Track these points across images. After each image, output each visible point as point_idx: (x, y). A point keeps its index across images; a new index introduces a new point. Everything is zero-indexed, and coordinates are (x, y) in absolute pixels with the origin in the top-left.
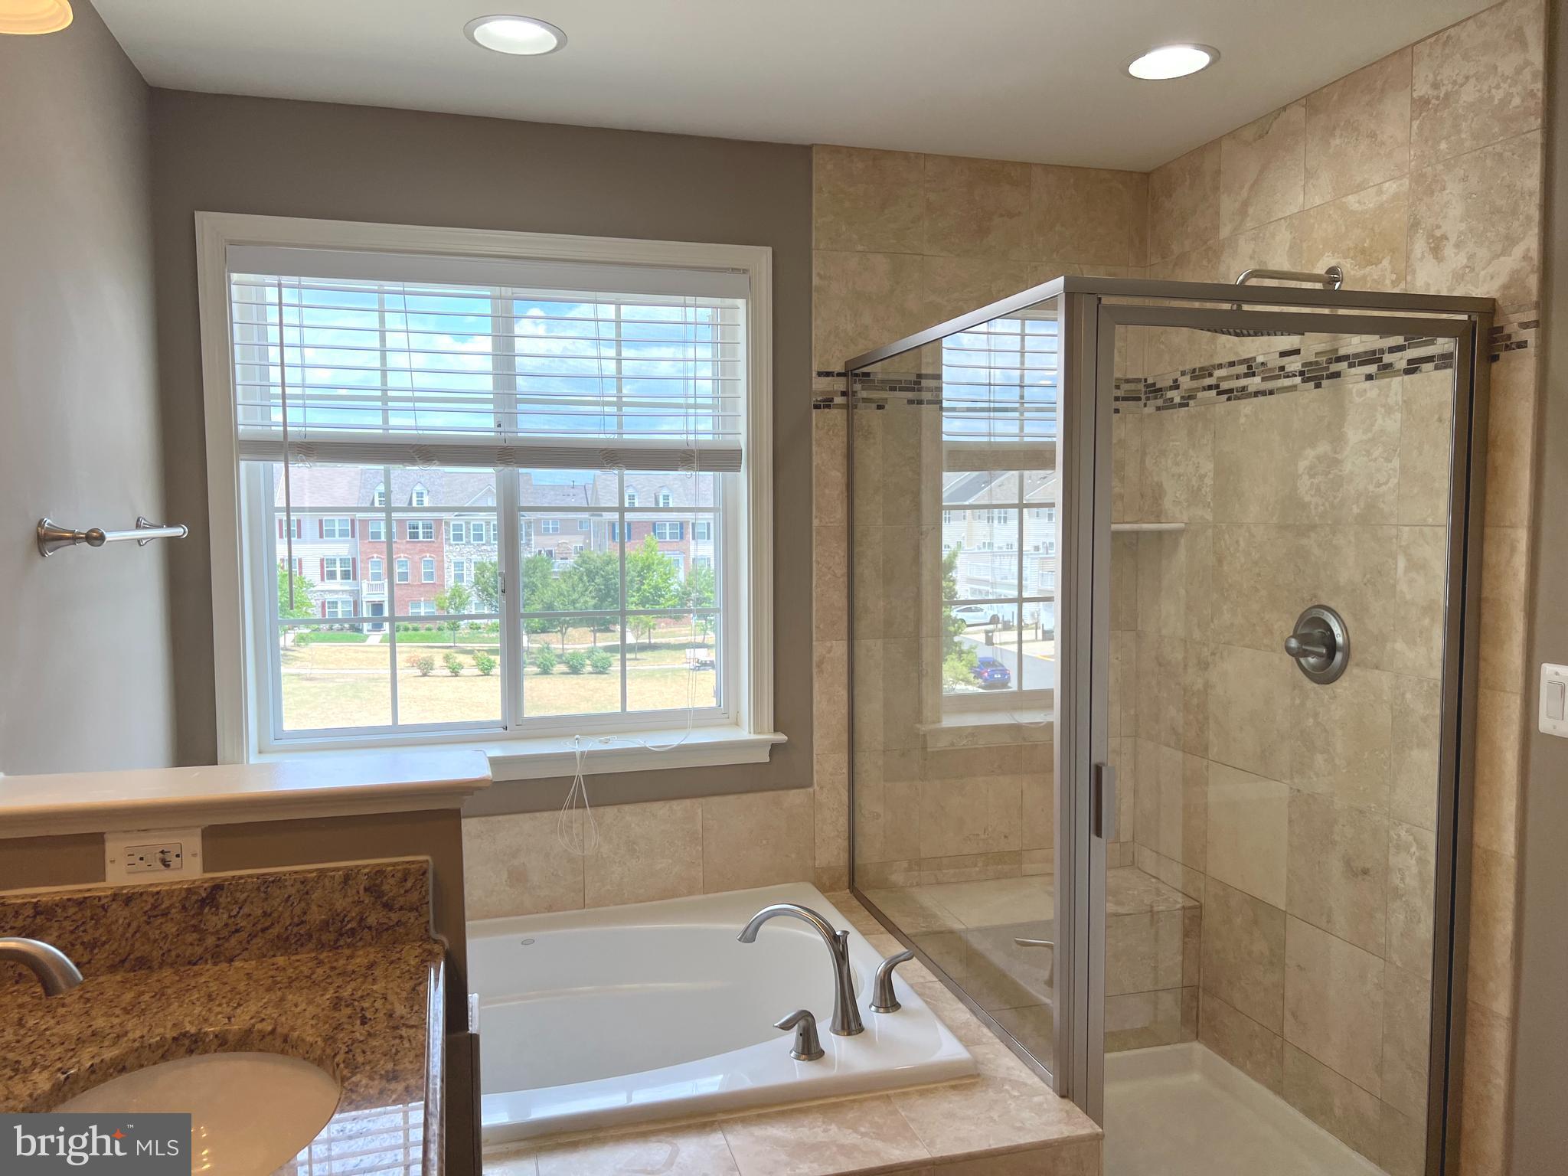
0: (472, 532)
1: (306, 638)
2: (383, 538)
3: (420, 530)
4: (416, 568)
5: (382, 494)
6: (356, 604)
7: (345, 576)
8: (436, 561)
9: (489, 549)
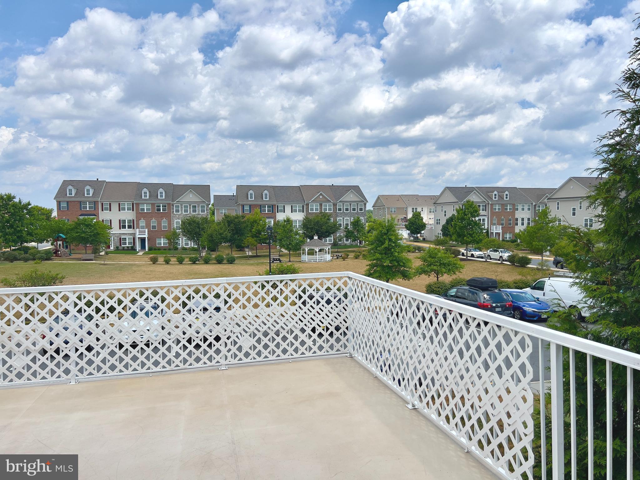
0: (183, 209)
1: (112, 252)
2: (145, 211)
3: (161, 208)
4: (159, 224)
5: (145, 193)
6: (134, 239)
7: (130, 227)
8: (168, 221)
9: (190, 215)
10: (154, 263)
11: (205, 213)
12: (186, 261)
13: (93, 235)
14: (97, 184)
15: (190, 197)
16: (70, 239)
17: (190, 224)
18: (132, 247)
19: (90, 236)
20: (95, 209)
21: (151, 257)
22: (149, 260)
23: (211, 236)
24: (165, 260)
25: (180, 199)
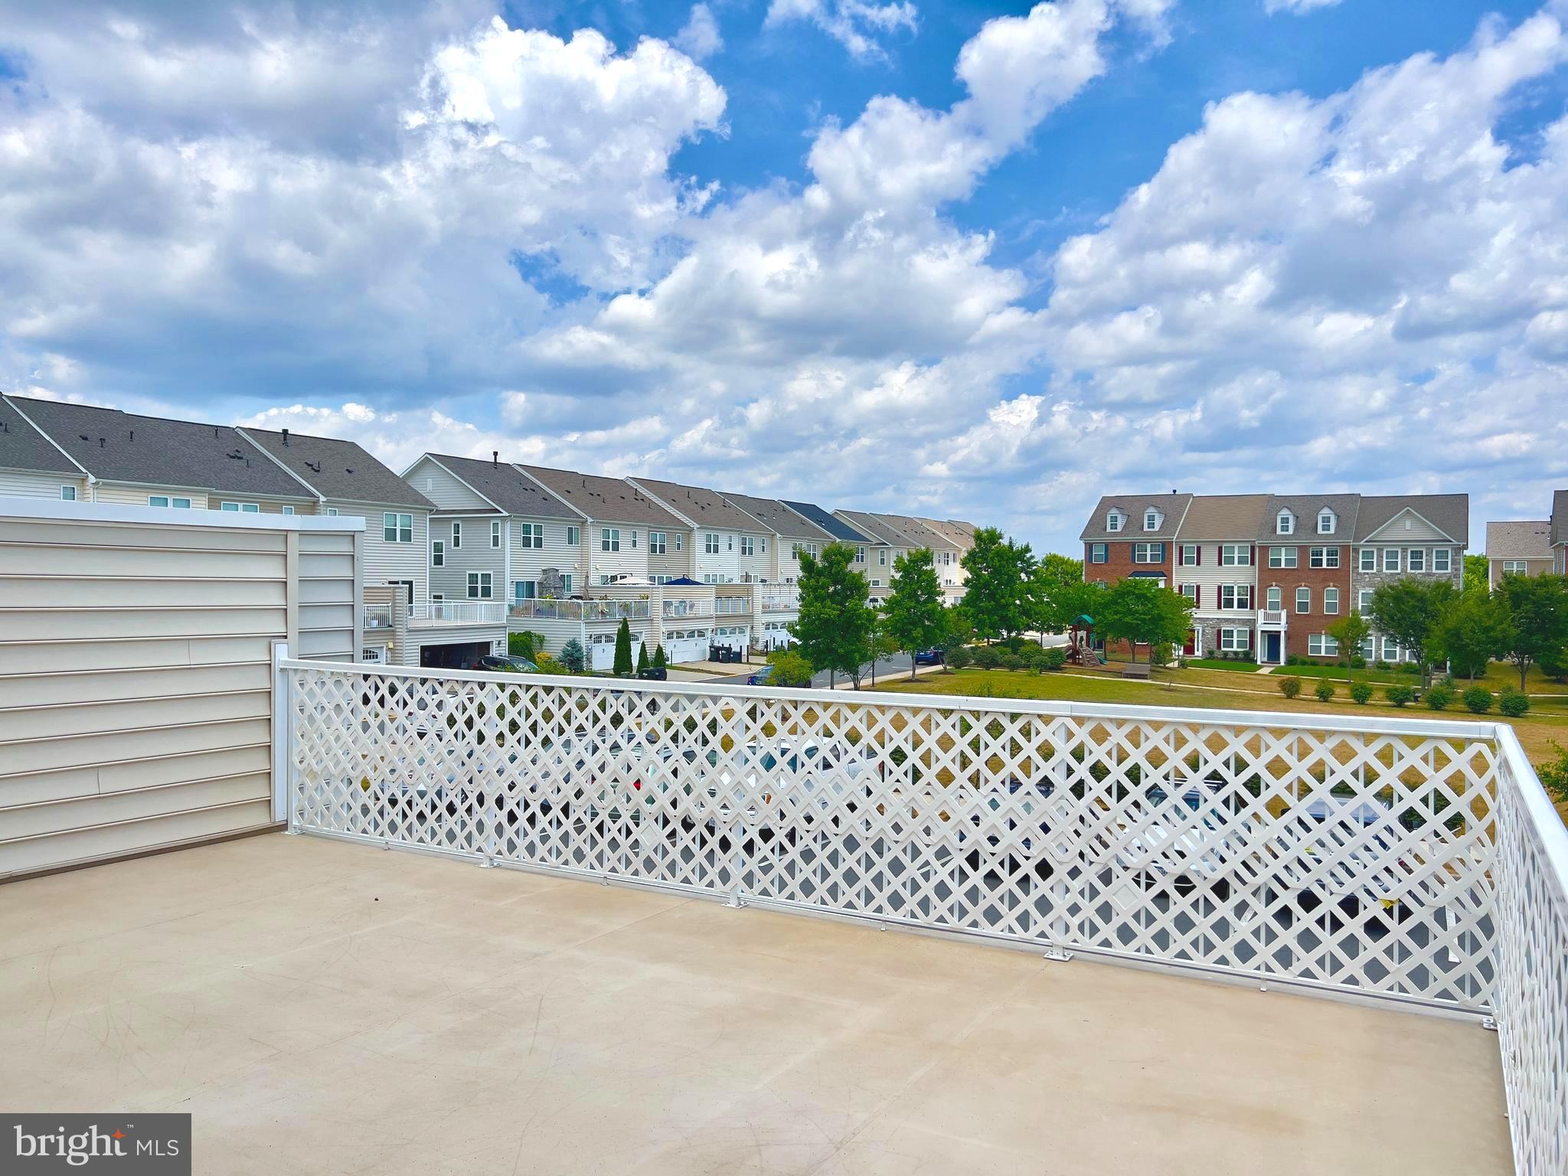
0: (1385, 560)
1: (1195, 663)
2: (1283, 566)
3: (1325, 558)
4: (1318, 598)
5: (1285, 520)
6: (1252, 634)
7: (1242, 604)
8: (1341, 591)
9: (1404, 578)
10: (1289, 697)
11: (1449, 571)
12: (1378, 697)
13: (1149, 619)
14: (1172, 504)
15: (1408, 529)
16: (1101, 627)
17: (1397, 599)
18: (1246, 654)
19: (1143, 621)
20: (1163, 560)
21: (1283, 680)
22: (1279, 689)
23: (1456, 634)
24: (1317, 691)
25: (1378, 534)
